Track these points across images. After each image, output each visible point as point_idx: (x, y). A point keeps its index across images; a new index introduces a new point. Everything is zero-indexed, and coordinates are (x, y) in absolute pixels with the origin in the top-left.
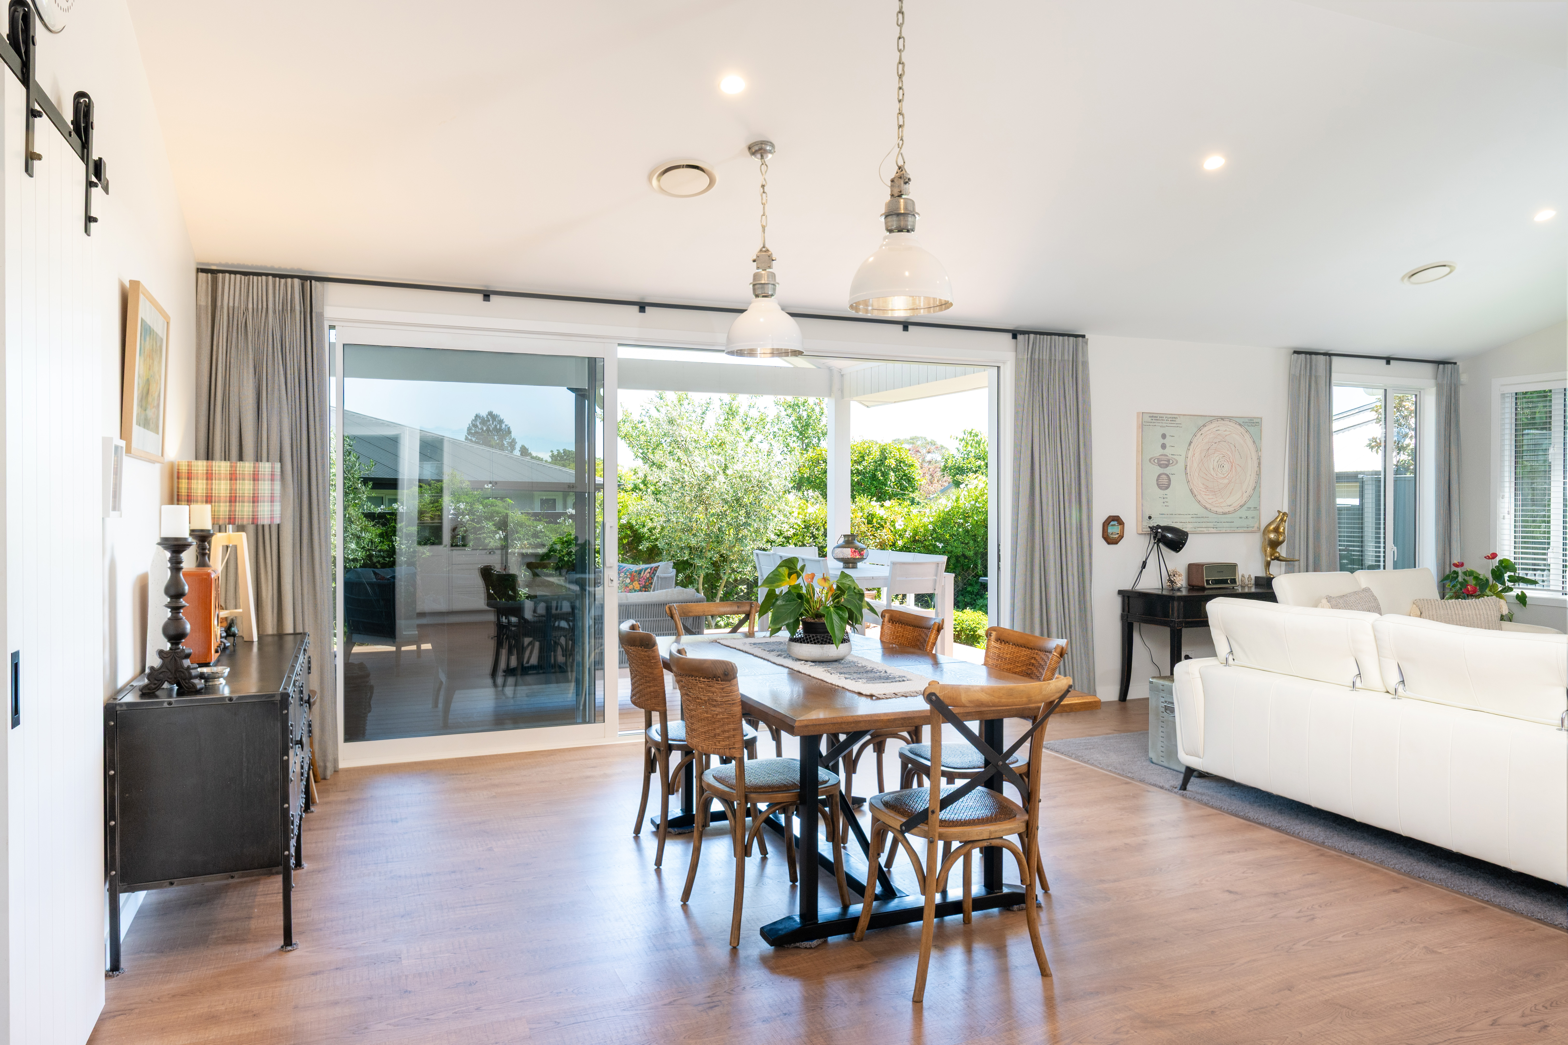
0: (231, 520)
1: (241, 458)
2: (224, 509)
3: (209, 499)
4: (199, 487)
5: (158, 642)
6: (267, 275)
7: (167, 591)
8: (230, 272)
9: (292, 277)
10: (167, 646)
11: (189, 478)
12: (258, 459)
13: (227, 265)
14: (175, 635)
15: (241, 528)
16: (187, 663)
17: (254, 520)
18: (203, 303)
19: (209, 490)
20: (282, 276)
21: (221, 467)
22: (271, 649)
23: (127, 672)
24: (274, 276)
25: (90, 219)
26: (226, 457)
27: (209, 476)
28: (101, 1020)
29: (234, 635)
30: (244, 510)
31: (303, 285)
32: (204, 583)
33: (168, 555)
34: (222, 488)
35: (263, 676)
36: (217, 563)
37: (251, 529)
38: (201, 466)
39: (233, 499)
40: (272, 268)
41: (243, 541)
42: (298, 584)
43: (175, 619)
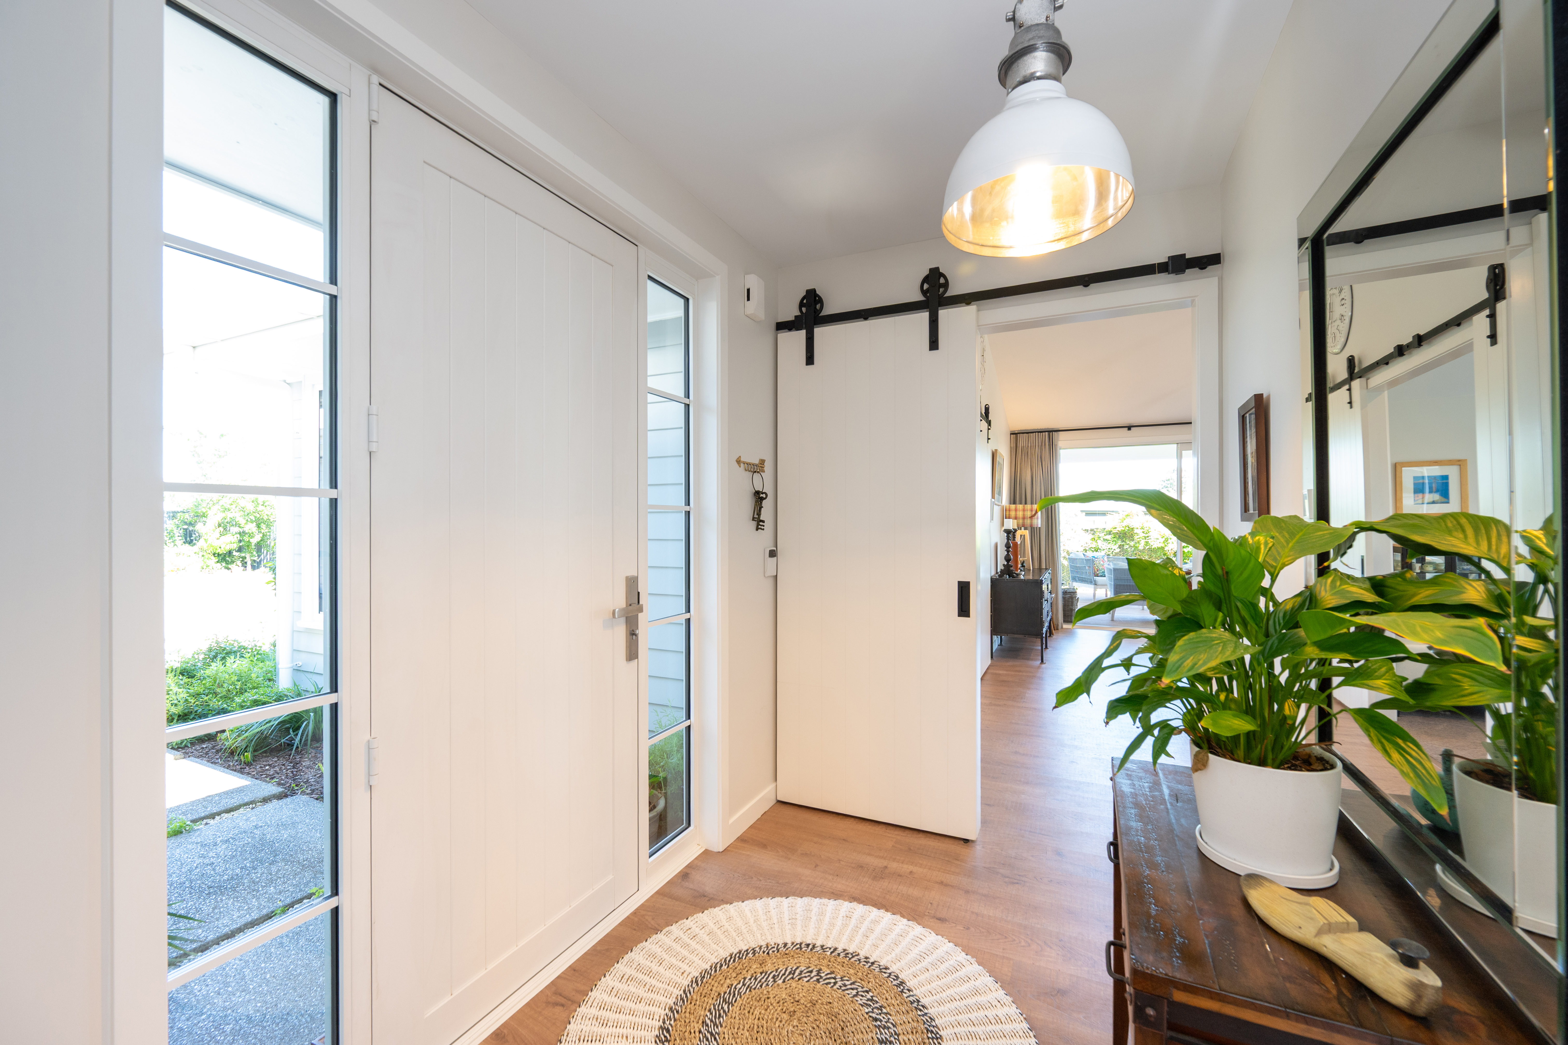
0: (1023, 526)
1: (1026, 504)
2: (1021, 521)
3: (1016, 518)
4: (1013, 514)
5: (1002, 562)
6: (1035, 432)
7: (1006, 546)
8: (1022, 433)
9: (1045, 432)
10: (1006, 563)
11: (1009, 511)
12: (1032, 503)
13: (1021, 430)
14: (1007, 559)
15: (1026, 529)
16: (1012, 568)
17: (1031, 526)
18: (1012, 446)
19: (1016, 515)
20: (1041, 432)
21: (1020, 507)
22: (1036, 571)
23: (993, 573)
24: (1038, 432)
25: (989, 439)
26: (1021, 503)
27: (1016, 510)
28: (990, 666)
29: (1024, 566)
30: (1028, 522)
31: (1049, 434)
32: (1016, 544)
33: (1006, 535)
34: (1020, 514)
35: (1033, 576)
36: (1018, 540)
37: (1030, 528)
38: (1013, 506)
39: (1024, 518)
40: (1038, 429)
41: (1027, 533)
42: (1047, 552)
43: (1008, 555)
